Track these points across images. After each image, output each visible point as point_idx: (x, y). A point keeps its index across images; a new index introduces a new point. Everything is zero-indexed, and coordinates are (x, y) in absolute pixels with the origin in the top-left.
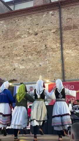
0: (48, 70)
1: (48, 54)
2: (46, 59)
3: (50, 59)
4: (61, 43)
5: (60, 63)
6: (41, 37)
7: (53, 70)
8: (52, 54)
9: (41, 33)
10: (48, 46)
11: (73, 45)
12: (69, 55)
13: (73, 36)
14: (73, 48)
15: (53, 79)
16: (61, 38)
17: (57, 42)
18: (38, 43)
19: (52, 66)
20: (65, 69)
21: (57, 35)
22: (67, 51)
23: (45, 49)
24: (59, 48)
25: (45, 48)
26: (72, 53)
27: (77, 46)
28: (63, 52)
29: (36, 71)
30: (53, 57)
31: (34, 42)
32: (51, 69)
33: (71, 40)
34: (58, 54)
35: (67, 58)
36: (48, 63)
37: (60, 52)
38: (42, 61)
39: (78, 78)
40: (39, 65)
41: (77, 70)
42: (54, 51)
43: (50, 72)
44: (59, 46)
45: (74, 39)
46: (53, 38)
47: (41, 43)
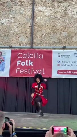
0: (12, 32)
1: (14, 9)
2: (11, 16)
3: (16, 15)
5: (29, 23)
7: (19, 32)
8: (20, 10)
12: (42, 14)
14: (48, 5)
15: (18, 44)
19: (18, 27)
20: (35, 31)
24: (30, 2)
26: (46, 11)
27: (53, 3)
28: (35, 8)
30: (21, 14)
32: (16, 30)
34: (27, 10)
36: (13, 21)
37: (31, 7)
38: (5, 17)
39: (49, 46)
40: (1, 23)
41: (49, 35)
42: (23, 6)
43: (15, 35)
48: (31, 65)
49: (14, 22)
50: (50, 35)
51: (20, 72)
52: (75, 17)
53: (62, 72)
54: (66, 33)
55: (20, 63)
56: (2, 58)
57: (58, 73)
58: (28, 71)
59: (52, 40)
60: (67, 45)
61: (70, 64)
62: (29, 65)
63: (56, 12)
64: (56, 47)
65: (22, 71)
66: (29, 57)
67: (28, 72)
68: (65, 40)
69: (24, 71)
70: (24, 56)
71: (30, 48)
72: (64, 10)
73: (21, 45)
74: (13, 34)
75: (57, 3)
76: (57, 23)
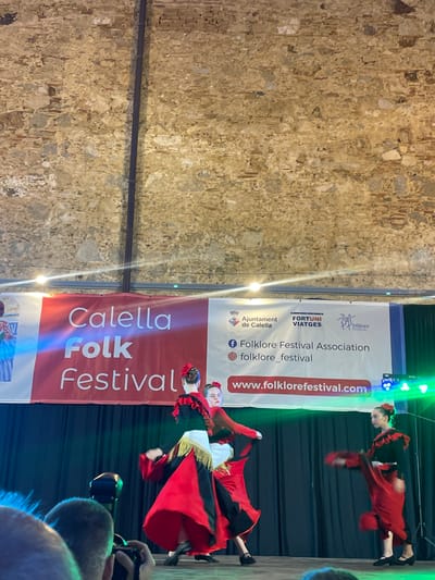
1: (59, 138)
2: (47, 164)
4: (138, 94)
5: (120, 194)
6: (33, 40)
7: (75, 226)
9: (36, 17)
10: (63, 95)
11: (195, 114)
12: (167, 162)
13: (196, 68)
14: (191, 130)
16: (140, 66)
17: (114, 81)
19: (75, 207)
20: (141, 225)
21: (119, 46)
22: (158, 140)
23: (49, 107)
24: (124, 117)
25: (47, 100)
27: (211, 123)
28: (140, 139)
30: (88, 158)
32: (66, 218)
33: (188, 87)
34: (112, 144)
35: (158, 174)
36: (54, 184)
37: (127, 136)
38: (20, 168)
39: (194, 282)
40: (5, 190)
41: (195, 241)
42: (93, 128)
43: (59, 236)
44: (122, 105)
45: (202, 84)
46: (97, 56)
47: (26, 69)
48: (121, 354)
49: (60, 188)
50: (201, 240)
51: (79, 383)
52: (291, 177)
53: (246, 385)
54: (262, 234)
55: (77, 349)
56: (4, 326)
57: (231, 389)
58: (109, 379)
59: (205, 258)
62: (116, 355)
65: (88, 378)
66: (115, 321)
67: (110, 385)
68: (255, 262)
69: (94, 378)
70: (97, 321)
71: (121, 289)
72: (252, 153)
73: (86, 275)
74: (53, 233)
75: (224, 123)
76: (224, 198)
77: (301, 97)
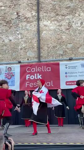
0: (20, 47)
1: (20, 25)
2: (18, 32)
3: (22, 32)
5: (36, 38)
6: (12, 1)
7: (26, 47)
8: (26, 26)
10: (20, 14)
11: (53, 14)
12: (47, 28)
13: (53, 3)
14: (53, 19)
15: (27, 59)
17: (32, 9)
18: (8, 9)
19: (25, 42)
20: (42, 45)
22: (45, 23)
23: (17, 18)
24: (35, 18)
25: (17, 16)
26: (51, 25)
27: (57, 17)
28: (40, 23)
29: (5, 48)
30: (27, 30)
31: (3, 8)
32: (24, 46)
33: (51, 8)
34: (33, 25)
36: (20, 37)
37: (37, 23)
38: (12, 34)
39: (56, 58)
40: (9, 40)
41: (55, 48)
42: (28, 22)
43: (22, 50)
44: (35, 15)
45: (54, 6)
46: (28, 3)
47: (11, 9)
49: (22, 38)
50: (57, 47)
51: (30, 85)
52: (79, 28)
53: (70, 83)
54: (72, 44)
55: (29, 77)
56: (12, 73)
57: (66, 84)
59: (58, 52)
60: (73, 56)
61: (78, 75)
62: (38, 78)
63: (61, 26)
64: (62, 59)
65: (32, 84)
66: (37, 70)
68: (71, 52)
69: (33, 84)
70: (33, 70)
71: (38, 62)
72: (68, 23)
73: (29, 59)
74: (21, 50)
75: (61, 16)
76: (62, 36)
77: (81, 6)
